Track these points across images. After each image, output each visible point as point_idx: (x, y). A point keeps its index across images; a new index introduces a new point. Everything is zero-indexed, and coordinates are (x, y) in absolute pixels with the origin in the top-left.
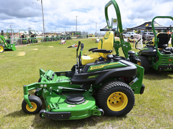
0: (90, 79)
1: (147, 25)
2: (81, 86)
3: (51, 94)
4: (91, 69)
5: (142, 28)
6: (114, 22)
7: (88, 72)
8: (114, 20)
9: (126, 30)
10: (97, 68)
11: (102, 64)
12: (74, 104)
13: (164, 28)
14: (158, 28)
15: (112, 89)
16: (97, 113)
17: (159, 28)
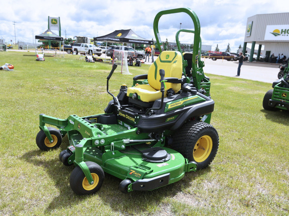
0: (169, 122)
1: (120, 35)
2: (150, 135)
3: (114, 154)
4: (169, 107)
5: (114, 39)
6: (53, 23)
7: (165, 111)
8: (52, 20)
9: (76, 39)
10: (175, 106)
11: (180, 100)
12: (161, 161)
13: (144, 41)
14: (138, 42)
15: (201, 132)
16: (193, 168)
17: (138, 40)
